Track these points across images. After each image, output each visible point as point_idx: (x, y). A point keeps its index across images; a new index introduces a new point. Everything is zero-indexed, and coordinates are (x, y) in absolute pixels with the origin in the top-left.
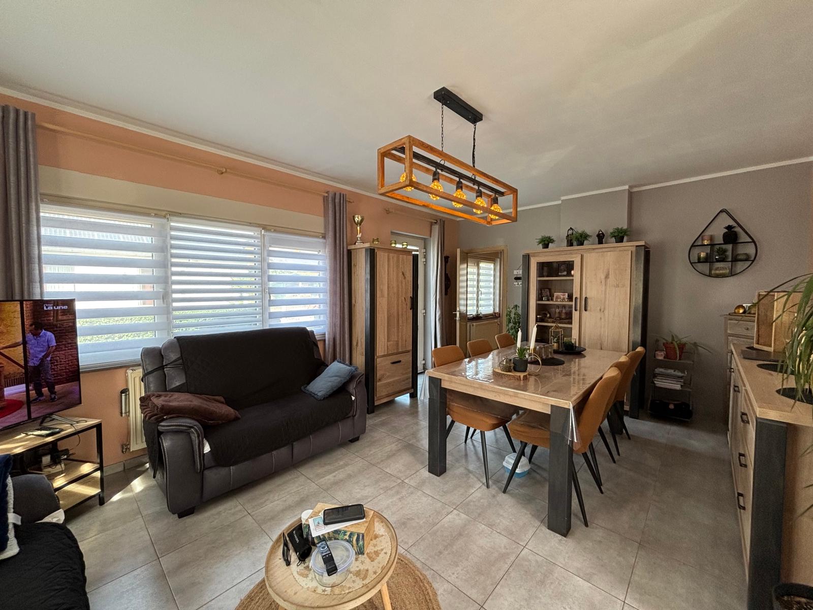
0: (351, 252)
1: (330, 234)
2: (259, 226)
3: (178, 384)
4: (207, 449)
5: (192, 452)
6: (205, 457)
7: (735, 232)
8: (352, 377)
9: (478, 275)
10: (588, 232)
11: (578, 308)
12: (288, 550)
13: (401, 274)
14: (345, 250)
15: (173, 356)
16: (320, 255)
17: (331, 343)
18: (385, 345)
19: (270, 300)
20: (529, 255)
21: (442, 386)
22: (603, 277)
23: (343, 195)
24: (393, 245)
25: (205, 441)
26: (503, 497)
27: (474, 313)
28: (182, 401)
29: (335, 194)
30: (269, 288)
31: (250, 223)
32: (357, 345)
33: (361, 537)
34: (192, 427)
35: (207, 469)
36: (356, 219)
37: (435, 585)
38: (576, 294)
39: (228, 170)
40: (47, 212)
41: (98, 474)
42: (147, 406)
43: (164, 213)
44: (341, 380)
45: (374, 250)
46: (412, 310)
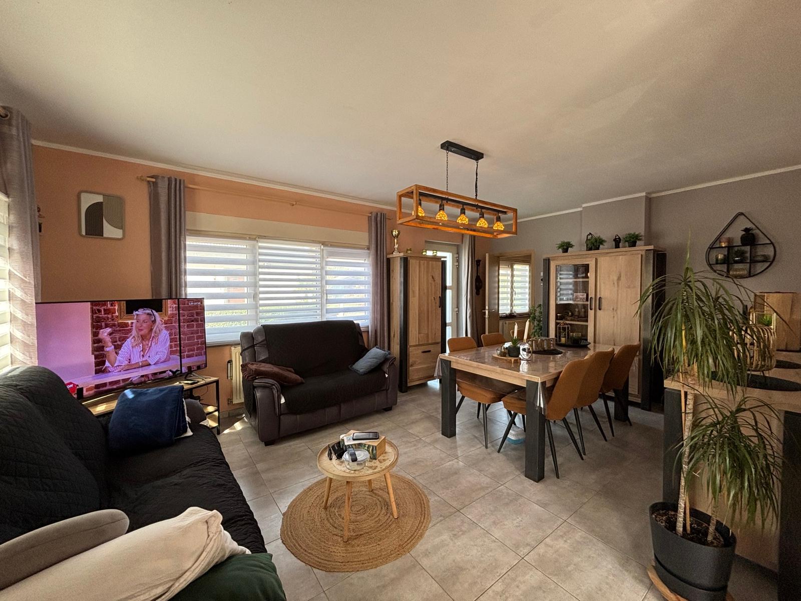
0: (390, 260)
1: (373, 246)
2: (319, 242)
3: (263, 358)
4: (283, 401)
5: (274, 402)
6: (282, 406)
7: (752, 234)
8: (385, 360)
9: (512, 276)
10: (603, 237)
11: (593, 307)
12: (331, 453)
13: (431, 277)
14: (385, 259)
15: (260, 338)
16: (366, 263)
17: (373, 334)
18: (416, 338)
19: (327, 299)
20: (549, 259)
21: (452, 367)
22: (616, 278)
23: (384, 214)
24: (424, 253)
25: (281, 396)
26: (496, 455)
27: (508, 312)
28: (267, 368)
29: (377, 214)
30: (326, 290)
31: (313, 241)
32: (394, 336)
33: (374, 448)
34: (274, 385)
35: (283, 414)
36: (394, 233)
37: (429, 497)
38: (592, 294)
39: (297, 203)
40: (190, 241)
41: (216, 413)
42: (246, 370)
43: (254, 237)
44: (377, 361)
45: (407, 258)
46: (441, 308)
